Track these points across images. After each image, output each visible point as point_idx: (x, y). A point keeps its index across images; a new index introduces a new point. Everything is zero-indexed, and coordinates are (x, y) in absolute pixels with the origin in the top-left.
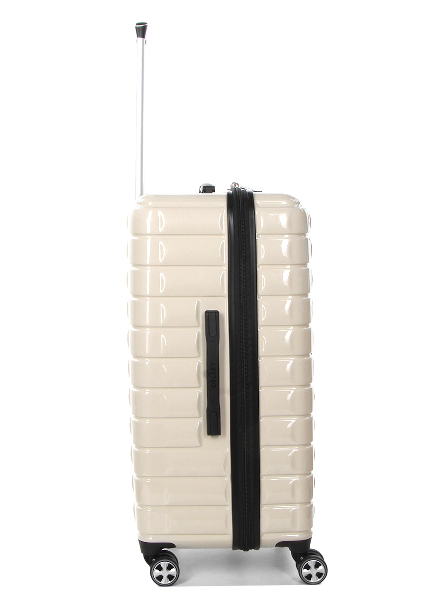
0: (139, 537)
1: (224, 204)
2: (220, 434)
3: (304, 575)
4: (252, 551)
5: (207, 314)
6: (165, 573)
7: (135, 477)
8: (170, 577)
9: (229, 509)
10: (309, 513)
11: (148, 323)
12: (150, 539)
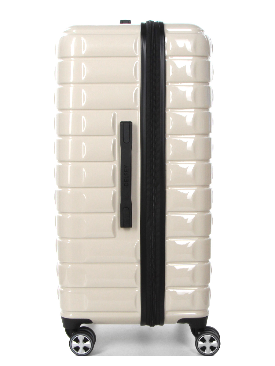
0: (61, 313)
1: (138, 31)
2: (131, 227)
3: (199, 346)
4: (157, 327)
5: (122, 124)
6: (81, 345)
7: (59, 264)
8: (86, 349)
9: (138, 290)
10: (206, 294)
11: (70, 132)
12: (71, 316)
